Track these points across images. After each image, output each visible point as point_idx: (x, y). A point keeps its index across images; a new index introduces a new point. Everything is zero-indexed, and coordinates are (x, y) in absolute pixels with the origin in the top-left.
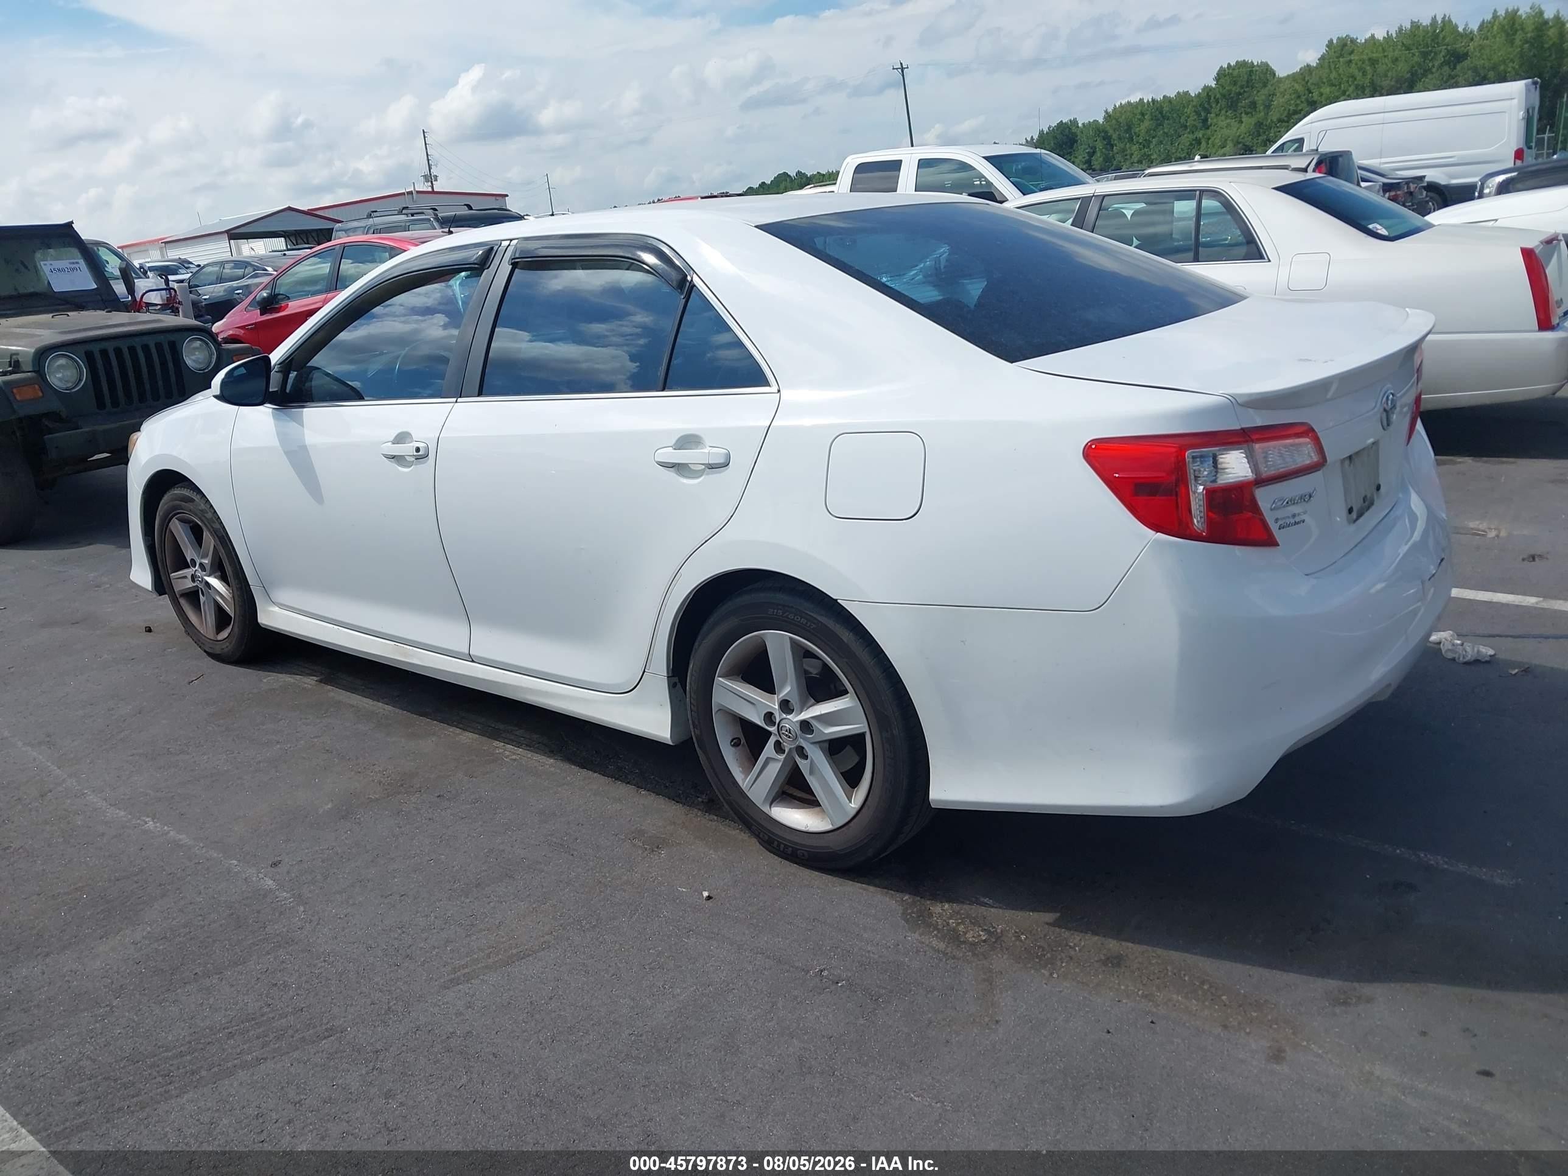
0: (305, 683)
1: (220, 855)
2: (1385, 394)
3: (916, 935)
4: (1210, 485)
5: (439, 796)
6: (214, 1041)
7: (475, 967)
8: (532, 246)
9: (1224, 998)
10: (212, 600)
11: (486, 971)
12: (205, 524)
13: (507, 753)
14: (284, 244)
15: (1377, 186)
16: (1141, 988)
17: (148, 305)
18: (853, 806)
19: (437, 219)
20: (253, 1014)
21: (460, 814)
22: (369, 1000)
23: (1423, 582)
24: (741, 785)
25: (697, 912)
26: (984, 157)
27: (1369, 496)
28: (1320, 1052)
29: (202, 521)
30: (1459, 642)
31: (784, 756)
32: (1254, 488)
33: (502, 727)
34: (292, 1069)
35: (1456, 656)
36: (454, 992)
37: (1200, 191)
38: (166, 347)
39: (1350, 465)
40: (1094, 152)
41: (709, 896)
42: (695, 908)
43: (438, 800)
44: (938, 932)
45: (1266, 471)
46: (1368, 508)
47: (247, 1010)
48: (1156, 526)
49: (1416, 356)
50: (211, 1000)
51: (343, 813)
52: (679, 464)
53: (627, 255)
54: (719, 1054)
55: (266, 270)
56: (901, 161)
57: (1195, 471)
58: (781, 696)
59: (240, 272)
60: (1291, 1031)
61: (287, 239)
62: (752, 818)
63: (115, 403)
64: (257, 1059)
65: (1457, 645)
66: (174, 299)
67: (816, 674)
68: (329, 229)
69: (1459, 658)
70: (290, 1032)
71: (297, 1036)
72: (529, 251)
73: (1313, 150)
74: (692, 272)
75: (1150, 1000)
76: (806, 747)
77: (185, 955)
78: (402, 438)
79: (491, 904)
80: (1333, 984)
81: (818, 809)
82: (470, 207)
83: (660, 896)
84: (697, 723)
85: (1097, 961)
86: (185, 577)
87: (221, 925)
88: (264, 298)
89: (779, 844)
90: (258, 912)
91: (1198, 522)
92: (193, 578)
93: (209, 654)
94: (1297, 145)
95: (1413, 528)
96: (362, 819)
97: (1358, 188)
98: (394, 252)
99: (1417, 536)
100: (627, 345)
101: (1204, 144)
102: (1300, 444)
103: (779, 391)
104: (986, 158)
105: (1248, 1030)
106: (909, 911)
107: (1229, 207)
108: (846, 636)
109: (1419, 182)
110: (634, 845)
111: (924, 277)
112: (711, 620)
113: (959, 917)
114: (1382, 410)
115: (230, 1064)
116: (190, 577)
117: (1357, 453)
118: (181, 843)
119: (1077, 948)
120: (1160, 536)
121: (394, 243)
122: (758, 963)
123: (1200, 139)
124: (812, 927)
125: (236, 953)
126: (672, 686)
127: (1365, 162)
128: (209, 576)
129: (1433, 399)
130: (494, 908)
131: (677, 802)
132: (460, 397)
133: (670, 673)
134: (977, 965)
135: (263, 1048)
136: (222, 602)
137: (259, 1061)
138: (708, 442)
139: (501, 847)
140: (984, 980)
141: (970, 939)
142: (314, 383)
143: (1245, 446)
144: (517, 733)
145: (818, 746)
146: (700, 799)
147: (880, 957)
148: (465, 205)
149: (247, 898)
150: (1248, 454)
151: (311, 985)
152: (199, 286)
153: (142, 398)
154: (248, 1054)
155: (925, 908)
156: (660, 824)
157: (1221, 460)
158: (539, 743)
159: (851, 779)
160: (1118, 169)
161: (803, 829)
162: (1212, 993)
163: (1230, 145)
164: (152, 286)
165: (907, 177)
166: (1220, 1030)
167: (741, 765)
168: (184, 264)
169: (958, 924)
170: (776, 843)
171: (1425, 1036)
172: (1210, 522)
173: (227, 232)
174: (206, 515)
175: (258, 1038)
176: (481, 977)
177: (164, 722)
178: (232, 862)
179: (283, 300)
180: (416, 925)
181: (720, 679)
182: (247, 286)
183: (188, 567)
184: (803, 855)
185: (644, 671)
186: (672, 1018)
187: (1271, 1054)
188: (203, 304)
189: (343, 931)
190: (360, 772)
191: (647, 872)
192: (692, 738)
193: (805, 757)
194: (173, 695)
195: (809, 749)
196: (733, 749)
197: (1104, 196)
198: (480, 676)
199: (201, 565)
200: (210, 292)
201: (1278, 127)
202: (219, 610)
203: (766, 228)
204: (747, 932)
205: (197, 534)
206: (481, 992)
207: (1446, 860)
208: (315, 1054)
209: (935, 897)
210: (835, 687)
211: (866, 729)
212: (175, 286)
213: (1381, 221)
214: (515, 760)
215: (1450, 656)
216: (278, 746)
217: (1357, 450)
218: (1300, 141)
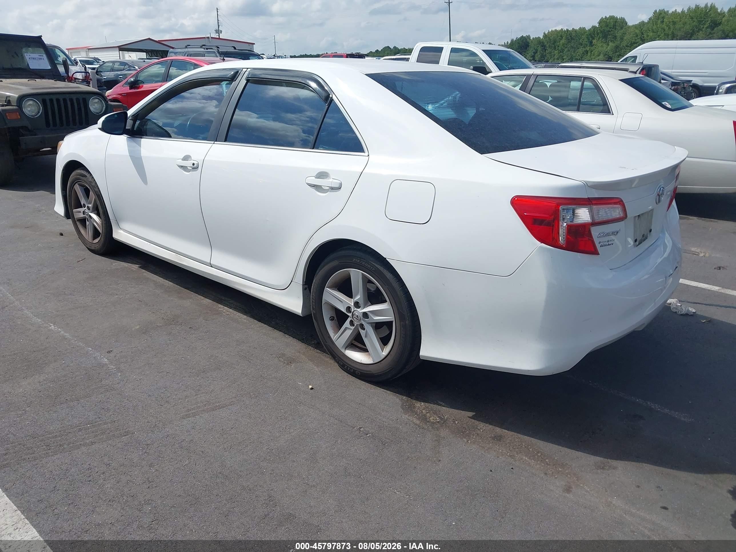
0: (133, 268)
1: (84, 345)
2: (659, 187)
3: (407, 416)
4: (570, 223)
5: (190, 328)
6: (72, 432)
7: (198, 410)
8: (257, 72)
9: (547, 460)
10: (92, 224)
11: (203, 412)
12: (91, 189)
13: (225, 311)
14: (145, 55)
15: (669, 83)
16: (509, 452)
17: (76, 79)
18: (384, 353)
19: (219, 52)
20: (92, 421)
21: (199, 337)
22: (147, 420)
23: (666, 278)
24: (332, 338)
25: (305, 395)
26: (483, 50)
27: (645, 234)
28: (588, 490)
29: (90, 187)
30: (679, 304)
31: (354, 327)
32: (590, 226)
33: (223, 298)
34: (107, 449)
35: (677, 311)
36: (187, 421)
37: (584, 77)
38: (81, 101)
39: (638, 219)
40: (536, 52)
41: (312, 388)
42: (305, 393)
43: (190, 329)
44: (417, 416)
45: (597, 219)
46: (644, 240)
47: (89, 419)
48: (541, 240)
49: (677, 170)
50: (73, 413)
51: (144, 331)
52: (317, 185)
53: (302, 82)
54: (308, 462)
55: (135, 68)
56: (443, 48)
57: (563, 215)
58: (355, 299)
59: (122, 67)
60: (576, 479)
61: (147, 53)
62: (335, 354)
63: (55, 125)
64: (91, 442)
65: (679, 306)
66: (88, 78)
67: (373, 291)
68: (167, 51)
69: (678, 312)
70: (108, 431)
71: (111, 434)
72: (255, 75)
73: (640, 63)
74: (332, 93)
75: (512, 458)
76: (364, 324)
77: (63, 390)
78: (186, 158)
79: (209, 381)
80: (598, 459)
81: (367, 353)
82: (235, 48)
83: (289, 385)
84: (314, 307)
85: (490, 437)
86: (80, 212)
87: (81, 378)
88: (132, 82)
89: (348, 367)
90: (99, 374)
91: (561, 239)
92: (84, 213)
93: (89, 249)
94: (633, 59)
95: (665, 251)
96: (152, 335)
97: (659, 84)
98: (196, 66)
99: (666, 255)
100: (302, 125)
101: (589, 54)
102: (615, 208)
103: (368, 155)
104: (484, 51)
105: (556, 477)
106: (405, 404)
107: (597, 87)
108: (389, 275)
109: (689, 83)
110: (280, 360)
111: (448, 104)
112: (326, 261)
113: (428, 409)
114: (657, 194)
115: (78, 443)
116: (82, 212)
117: (642, 214)
118: (66, 337)
119: (481, 430)
120: (543, 245)
121: (196, 62)
122: (331, 421)
123: (588, 51)
124: (358, 407)
125: (87, 392)
126: (304, 289)
127: (665, 71)
128: (91, 213)
129: (683, 188)
130: (210, 383)
131: (302, 342)
132: (216, 141)
133: (304, 283)
134: (433, 433)
135: (94, 437)
136: (96, 225)
137: (92, 443)
138: (332, 176)
139: (217, 355)
140: (436, 440)
141: (432, 421)
142: (148, 127)
143: (589, 206)
144: (231, 302)
145: (370, 324)
146: (313, 342)
147: (389, 424)
148: (233, 47)
149: (95, 367)
150: (590, 211)
151: (120, 410)
152: (102, 72)
153: (68, 123)
154: (87, 439)
155: (413, 404)
156: (293, 352)
157: (576, 212)
158: (240, 308)
159: (384, 341)
160: (547, 62)
161: (359, 362)
162: (542, 458)
163: (601, 57)
164: (78, 70)
165: (445, 56)
166: (543, 475)
167: (334, 329)
168: (97, 60)
169: (427, 413)
170: (346, 366)
171: (638, 488)
172: (568, 240)
173: (118, 47)
174: (92, 184)
175: (93, 432)
176: (200, 415)
177: (64, 279)
178: (89, 349)
179: (141, 83)
180: (172, 387)
181: (327, 289)
182: (125, 74)
183: (82, 207)
184: (358, 373)
185: (292, 281)
186: (287, 443)
187: (565, 489)
188: (103, 80)
189: (138, 386)
190: (154, 313)
191: (284, 374)
192: (311, 314)
193: (364, 329)
194: (70, 266)
195: (366, 326)
196: (330, 321)
197: (538, 75)
198: (214, 274)
199: (88, 207)
200: (107, 75)
201: (625, 49)
202: (95, 229)
203: (371, 76)
204: (328, 406)
205: (87, 192)
206: (199, 422)
207: (659, 406)
208: (119, 443)
209: (418, 399)
210: (381, 298)
211: (394, 320)
212: (90, 71)
213: (669, 101)
214: (228, 314)
215: (674, 310)
216: (117, 296)
217: (642, 213)
218: (635, 57)
